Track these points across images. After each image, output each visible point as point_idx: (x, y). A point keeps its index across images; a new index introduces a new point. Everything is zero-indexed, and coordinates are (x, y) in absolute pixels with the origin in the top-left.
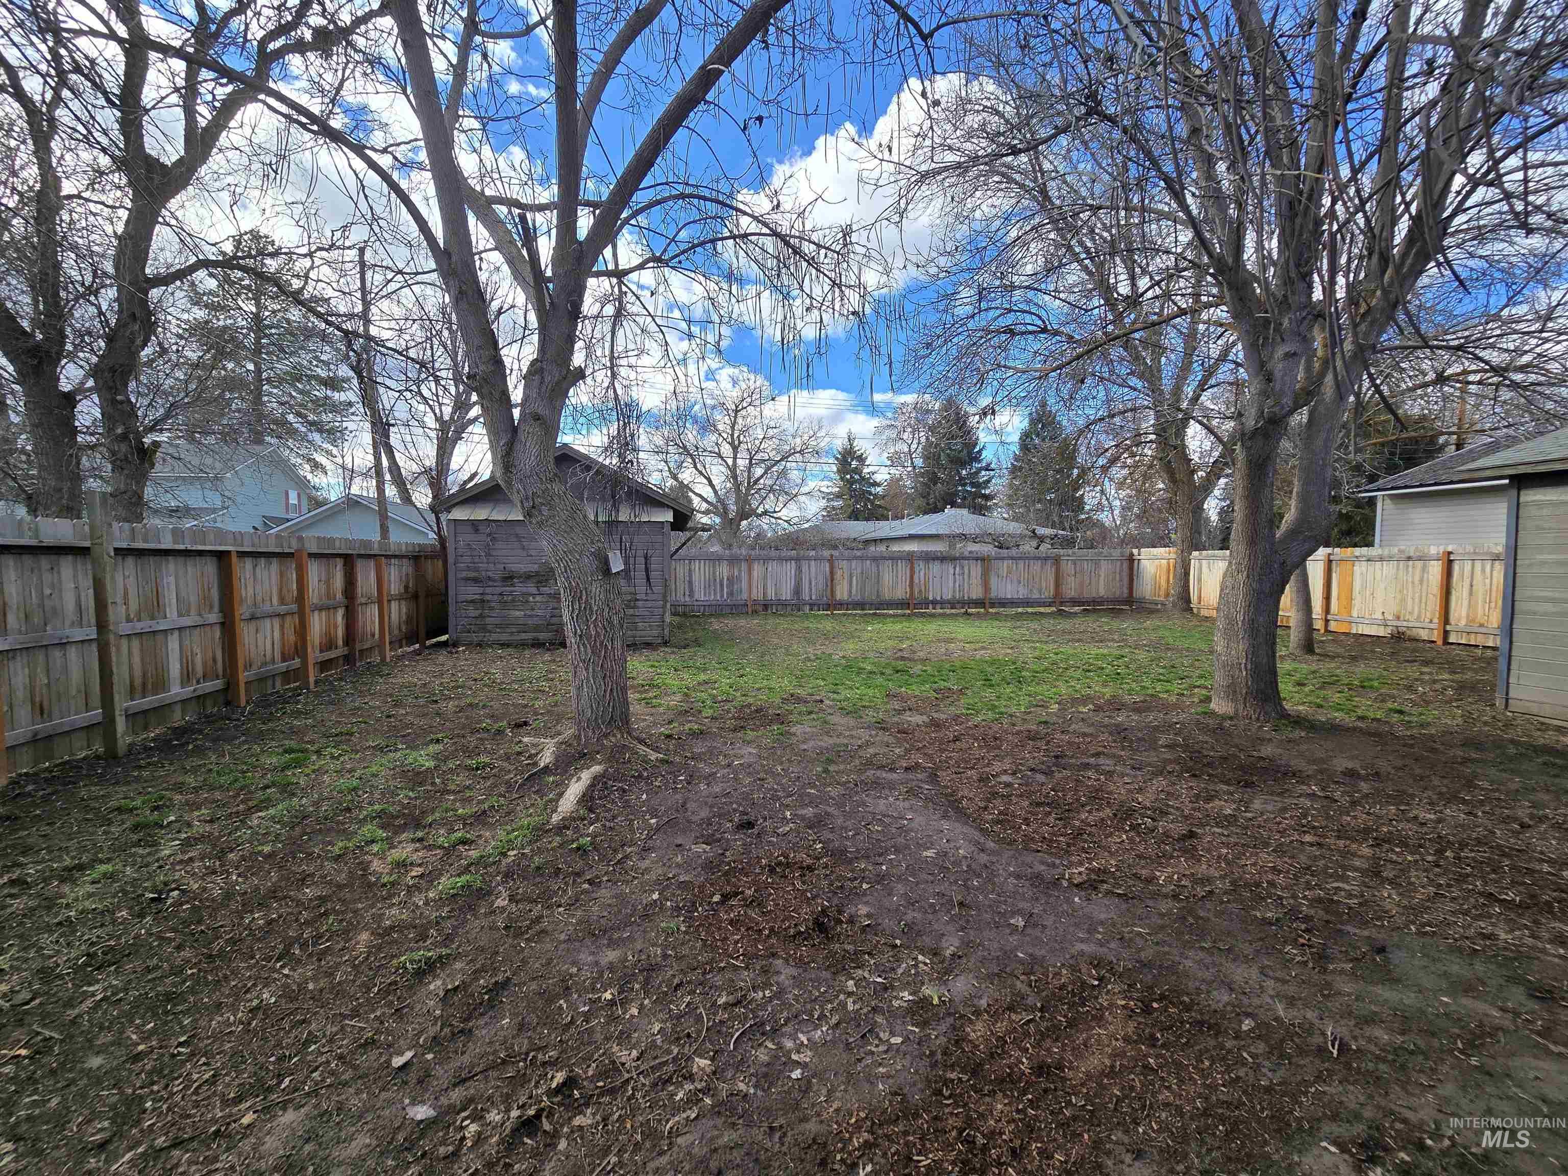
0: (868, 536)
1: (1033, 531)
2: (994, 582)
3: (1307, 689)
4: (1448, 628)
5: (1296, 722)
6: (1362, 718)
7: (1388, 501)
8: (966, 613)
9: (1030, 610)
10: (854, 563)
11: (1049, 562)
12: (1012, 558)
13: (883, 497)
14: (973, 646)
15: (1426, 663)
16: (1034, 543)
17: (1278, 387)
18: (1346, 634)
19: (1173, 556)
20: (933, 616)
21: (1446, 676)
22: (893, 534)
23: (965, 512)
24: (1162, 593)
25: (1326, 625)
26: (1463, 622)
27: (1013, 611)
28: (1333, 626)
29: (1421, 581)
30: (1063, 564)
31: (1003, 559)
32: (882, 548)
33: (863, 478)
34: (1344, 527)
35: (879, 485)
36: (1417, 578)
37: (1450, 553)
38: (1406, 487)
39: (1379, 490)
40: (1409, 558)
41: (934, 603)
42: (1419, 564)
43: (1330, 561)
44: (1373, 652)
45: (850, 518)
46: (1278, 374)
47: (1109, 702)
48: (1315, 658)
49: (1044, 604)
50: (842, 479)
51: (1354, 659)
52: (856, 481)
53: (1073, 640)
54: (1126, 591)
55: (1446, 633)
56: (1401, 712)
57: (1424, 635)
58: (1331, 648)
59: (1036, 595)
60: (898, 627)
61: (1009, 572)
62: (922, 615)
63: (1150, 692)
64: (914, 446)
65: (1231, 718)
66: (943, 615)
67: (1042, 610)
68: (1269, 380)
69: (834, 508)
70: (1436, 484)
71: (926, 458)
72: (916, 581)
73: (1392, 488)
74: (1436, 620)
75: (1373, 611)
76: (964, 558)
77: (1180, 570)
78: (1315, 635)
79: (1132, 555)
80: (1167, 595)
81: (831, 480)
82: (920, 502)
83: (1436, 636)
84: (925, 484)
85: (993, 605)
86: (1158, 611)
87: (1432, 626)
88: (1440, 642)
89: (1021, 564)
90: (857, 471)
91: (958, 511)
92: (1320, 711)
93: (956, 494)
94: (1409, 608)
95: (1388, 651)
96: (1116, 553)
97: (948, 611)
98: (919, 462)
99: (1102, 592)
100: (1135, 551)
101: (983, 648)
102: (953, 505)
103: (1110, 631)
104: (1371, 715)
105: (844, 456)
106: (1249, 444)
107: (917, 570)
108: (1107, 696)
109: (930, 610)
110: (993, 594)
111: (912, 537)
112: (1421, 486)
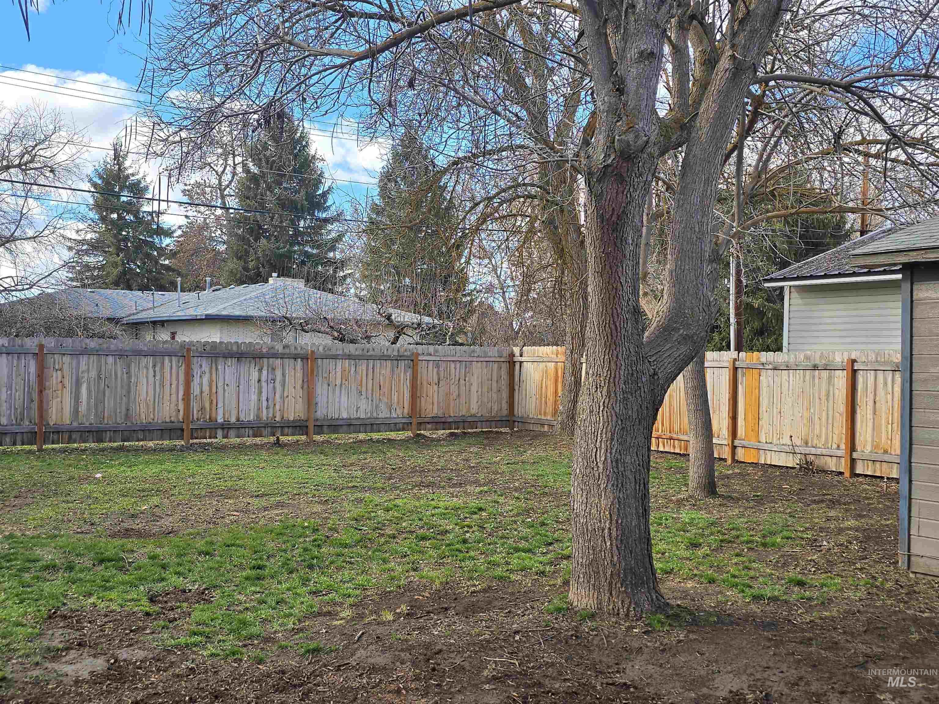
0: (143, 316)
1: (389, 317)
2: (321, 390)
3: (700, 553)
4: (855, 455)
5: (676, 616)
6: (757, 598)
7: (795, 295)
8: (278, 443)
9: (375, 436)
10: (84, 360)
11: (402, 364)
12: (350, 357)
13: (173, 255)
14: (263, 502)
15: (833, 503)
16: (391, 334)
17: (631, 104)
18: (755, 465)
19: (562, 358)
20: (222, 448)
21: (852, 523)
22: (181, 314)
23: (300, 284)
24: (550, 409)
25: (733, 454)
26: (869, 448)
27: (351, 438)
28: (741, 454)
29: (828, 395)
30: (422, 367)
31: (335, 357)
32: (164, 336)
33: (139, 221)
34: (756, 325)
35: (168, 233)
36: (823, 393)
37: (854, 361)
38: (812, 277)
39: (785, 279)
40: (815, 368)
41: (226, 427)
42: (825, 374)
43: (735, 369)
44: (780, 489)
45: (116, 284)
46: (631, 85)
47: (437, 596)
48: (718, 501)
49: (396, 427)
50: (103, 219)
51: (760, 501)
52: (128, 225)
53: (421, 485)
54: (505, 406)
55: (853, 461)
56: (801, 584)
57: (832, 465)
58: (737, 486)
59: (383, 414)
60: (154, 469)
61: (345, 377)
62: (204, 448)
63: (499, 572)
64: (227, 177)
65: (592, 616)
66: (241, 448)
67: (392, 435)
68: (620, 91)
69: (87, 267)
70: (840, 275)
71: (243, 197)
72: (195, 390)
73: (798, 278)
74: (843, 446)
75: (781, 435)
76: (275, 356)
77: (570, 379)
78: (718, 469)
79: (512, 355)
80: (555, 412)
81: (83, 219)
82: (233, 264)
83: (843, 466)
84: (242, 238)
85: (319, 429)
86: (543, 435)
87: (840, 453)
88: (847, 474)
89: (363, 366)
90: (131, 208)
91: (289, 281)
92: (712, 588)
93: (289, 256)
94: (817, 432)
95: (796, 487)
96: (493, 352)
97: (249, 441)
98: (233, 202)
99: (474, 409)
100: (516, 350)
101: (280, 505)
102: (284, 272)
103: (475, 469)
104: (768, 592)
105: (107, 182)
106: (598, 188)
107: (196, 372)
108: (437, 585)
109: (219, 440)
110: (320, 413)
111: (211, 320)
112: (825, 276)
